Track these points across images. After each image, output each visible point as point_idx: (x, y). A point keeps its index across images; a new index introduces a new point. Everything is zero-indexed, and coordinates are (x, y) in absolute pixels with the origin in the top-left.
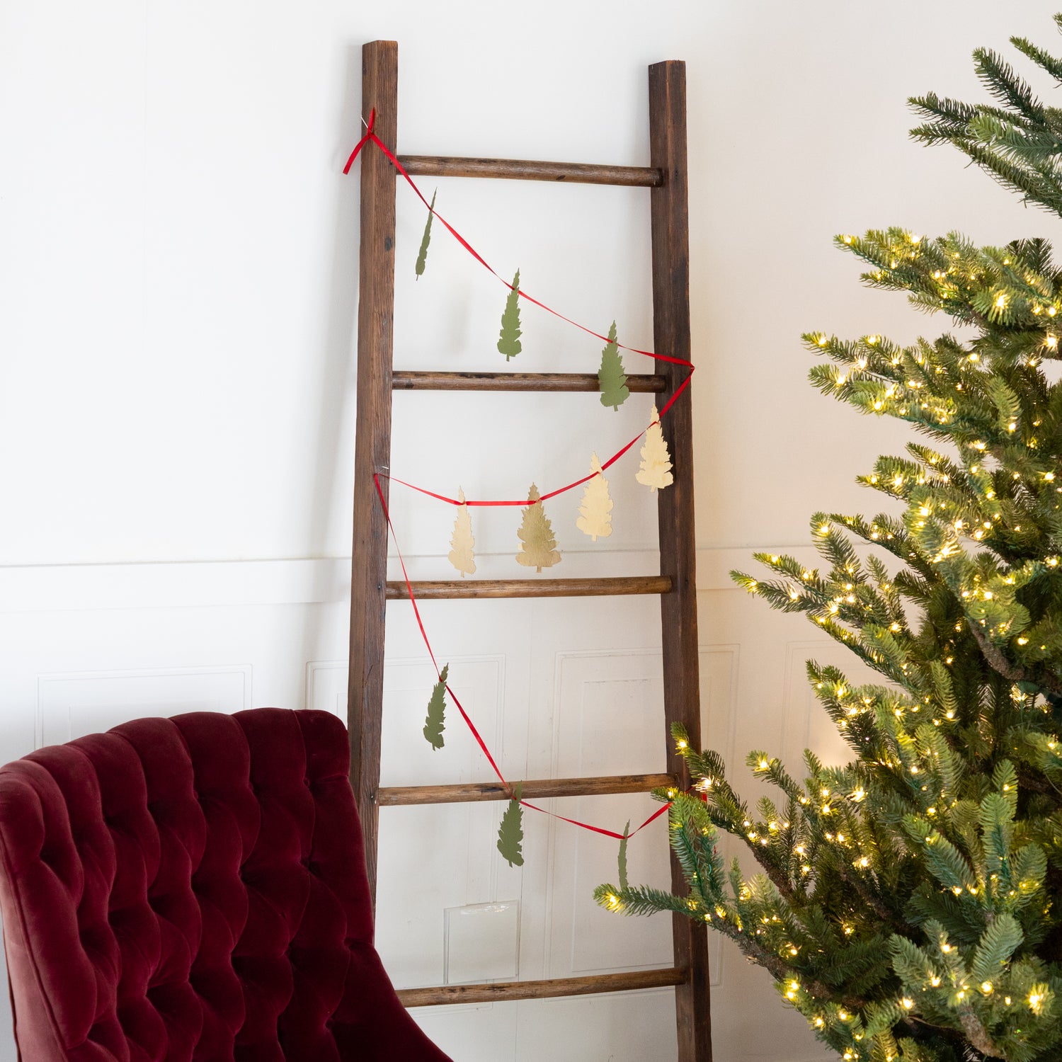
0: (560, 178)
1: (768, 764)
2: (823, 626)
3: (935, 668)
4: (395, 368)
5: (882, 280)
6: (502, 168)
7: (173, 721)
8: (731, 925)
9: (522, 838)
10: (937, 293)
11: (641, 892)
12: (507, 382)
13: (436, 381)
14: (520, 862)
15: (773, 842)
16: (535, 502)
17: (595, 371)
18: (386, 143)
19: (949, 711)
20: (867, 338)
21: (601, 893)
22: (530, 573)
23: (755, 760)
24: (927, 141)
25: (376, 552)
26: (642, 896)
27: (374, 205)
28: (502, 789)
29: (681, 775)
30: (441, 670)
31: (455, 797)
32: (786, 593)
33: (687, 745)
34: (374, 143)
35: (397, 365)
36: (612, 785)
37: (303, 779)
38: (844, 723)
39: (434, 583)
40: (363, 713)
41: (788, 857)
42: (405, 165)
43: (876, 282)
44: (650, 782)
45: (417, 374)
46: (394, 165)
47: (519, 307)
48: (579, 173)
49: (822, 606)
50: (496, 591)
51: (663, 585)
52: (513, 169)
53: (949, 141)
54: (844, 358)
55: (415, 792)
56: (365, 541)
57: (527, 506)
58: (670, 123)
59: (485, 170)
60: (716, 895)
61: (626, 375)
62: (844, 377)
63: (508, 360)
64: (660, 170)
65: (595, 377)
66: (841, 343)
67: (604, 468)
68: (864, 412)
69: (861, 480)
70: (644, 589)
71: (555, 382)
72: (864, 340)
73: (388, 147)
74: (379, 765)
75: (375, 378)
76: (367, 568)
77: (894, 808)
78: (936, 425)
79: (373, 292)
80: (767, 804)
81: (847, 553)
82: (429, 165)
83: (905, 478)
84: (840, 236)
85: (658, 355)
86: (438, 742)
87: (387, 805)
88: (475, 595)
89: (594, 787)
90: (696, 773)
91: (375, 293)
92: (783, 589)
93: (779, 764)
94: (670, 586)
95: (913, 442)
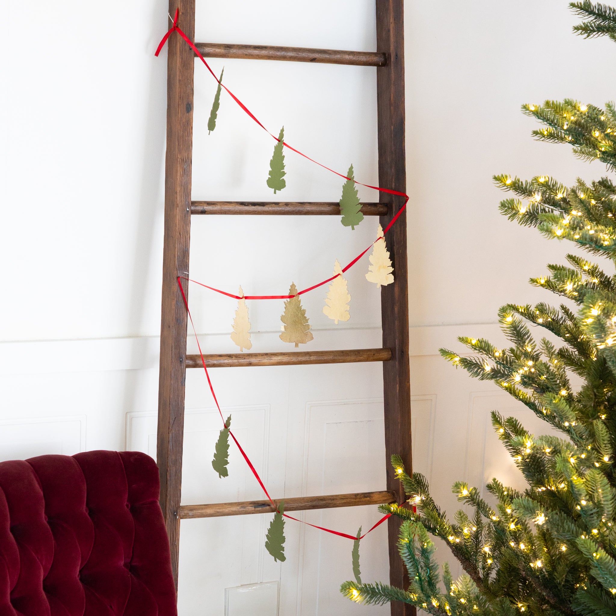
0: (313, 60)
1: (468, 491)
2: (506, 389)
3: (596, 425)
4: (193, 199)
5: (548, 136)
6: (271, 53)
7: (29, 462)
8: (443, 613)
9: (285, 541)
10: (597, 147)
11: (376, 588)
12: (274, 209)
13: (222, 208)
14: (283, 559)
15: (466, 543)
16: (294, 296)
17: (337, 200)
18: (187, 34)
19: (605, 456)
20: (538, 178)
21: (346, 588)
22: (290, 347)
23: (459, 488)
24: (586, 35)
25: (178, 334)
26: (377, 590)
27: (178, 79)
28: (269, 505)
29: (397, 491)
30: (226, 419)
31: (235, 511)
32: (482, 366)
33: (403, 471)
34: (178, 33)
35: (194, 197)
36: (348, 500)
37: (125, 504)
38: (519, 458)
39: (220, 356)
40: (169, 453)
41: (476, 553)
42: (201, 50)
43: (544, 136)
44: (376, 497)
45: (209, 203)
46: (193, 50)
47: (284, 154)
48: (327, 56)
49: (508, 376)
50: (266, 360)
51: (385, 355)
52: (279, 53)
53: (602, 34)
54: (524, 193)
55: (206, 508)
56: (171, 327)
57: (288, 299)
58: (392, 20)
59: (258, 54)
60: (432, 590)
61: (361, 204)
62: (525, 207)
63: (275, 193)
64: (384, 54)
65: (337, 205)
66: (522, 182)
67: (344, 271)
68: (548, 237)
69: (533, 281)
70: (371, 358)
71: (309, 208)
72: (536, 179)
73: (189, 38)
74: (180, 490)
75: (178, 207)
76: (172, 346)
77: (567, 529)
78: (601, 246)
79: (177, 143)
80: (462, 515)
81: (526, 336)
82: (218, 50)
83: (574, 284)
84: (526, 105)
85: (381, 189)
86: (224, 473)
87: (185, 518)
88: (250, 364)
89: (335, 502)
90: (410, 492)
91: (179, 144)
92: (479, 363)
93: (476, 491)
94: (390, 356)
95: (571, 254)
